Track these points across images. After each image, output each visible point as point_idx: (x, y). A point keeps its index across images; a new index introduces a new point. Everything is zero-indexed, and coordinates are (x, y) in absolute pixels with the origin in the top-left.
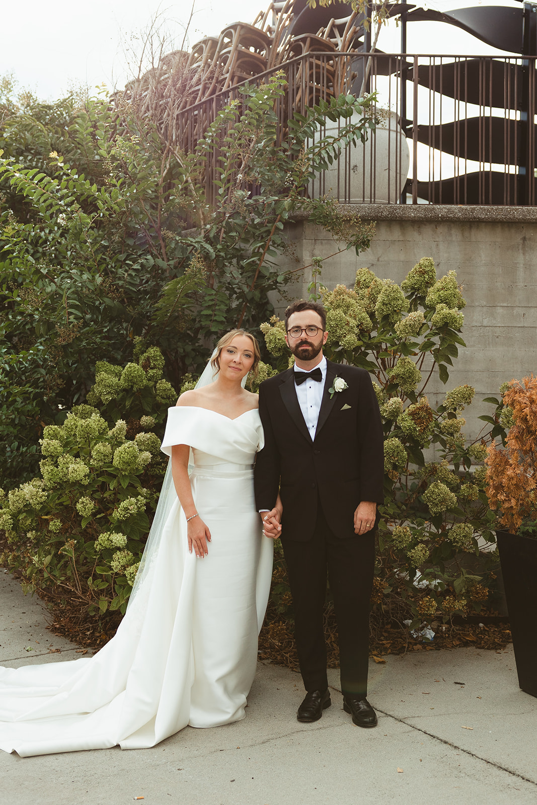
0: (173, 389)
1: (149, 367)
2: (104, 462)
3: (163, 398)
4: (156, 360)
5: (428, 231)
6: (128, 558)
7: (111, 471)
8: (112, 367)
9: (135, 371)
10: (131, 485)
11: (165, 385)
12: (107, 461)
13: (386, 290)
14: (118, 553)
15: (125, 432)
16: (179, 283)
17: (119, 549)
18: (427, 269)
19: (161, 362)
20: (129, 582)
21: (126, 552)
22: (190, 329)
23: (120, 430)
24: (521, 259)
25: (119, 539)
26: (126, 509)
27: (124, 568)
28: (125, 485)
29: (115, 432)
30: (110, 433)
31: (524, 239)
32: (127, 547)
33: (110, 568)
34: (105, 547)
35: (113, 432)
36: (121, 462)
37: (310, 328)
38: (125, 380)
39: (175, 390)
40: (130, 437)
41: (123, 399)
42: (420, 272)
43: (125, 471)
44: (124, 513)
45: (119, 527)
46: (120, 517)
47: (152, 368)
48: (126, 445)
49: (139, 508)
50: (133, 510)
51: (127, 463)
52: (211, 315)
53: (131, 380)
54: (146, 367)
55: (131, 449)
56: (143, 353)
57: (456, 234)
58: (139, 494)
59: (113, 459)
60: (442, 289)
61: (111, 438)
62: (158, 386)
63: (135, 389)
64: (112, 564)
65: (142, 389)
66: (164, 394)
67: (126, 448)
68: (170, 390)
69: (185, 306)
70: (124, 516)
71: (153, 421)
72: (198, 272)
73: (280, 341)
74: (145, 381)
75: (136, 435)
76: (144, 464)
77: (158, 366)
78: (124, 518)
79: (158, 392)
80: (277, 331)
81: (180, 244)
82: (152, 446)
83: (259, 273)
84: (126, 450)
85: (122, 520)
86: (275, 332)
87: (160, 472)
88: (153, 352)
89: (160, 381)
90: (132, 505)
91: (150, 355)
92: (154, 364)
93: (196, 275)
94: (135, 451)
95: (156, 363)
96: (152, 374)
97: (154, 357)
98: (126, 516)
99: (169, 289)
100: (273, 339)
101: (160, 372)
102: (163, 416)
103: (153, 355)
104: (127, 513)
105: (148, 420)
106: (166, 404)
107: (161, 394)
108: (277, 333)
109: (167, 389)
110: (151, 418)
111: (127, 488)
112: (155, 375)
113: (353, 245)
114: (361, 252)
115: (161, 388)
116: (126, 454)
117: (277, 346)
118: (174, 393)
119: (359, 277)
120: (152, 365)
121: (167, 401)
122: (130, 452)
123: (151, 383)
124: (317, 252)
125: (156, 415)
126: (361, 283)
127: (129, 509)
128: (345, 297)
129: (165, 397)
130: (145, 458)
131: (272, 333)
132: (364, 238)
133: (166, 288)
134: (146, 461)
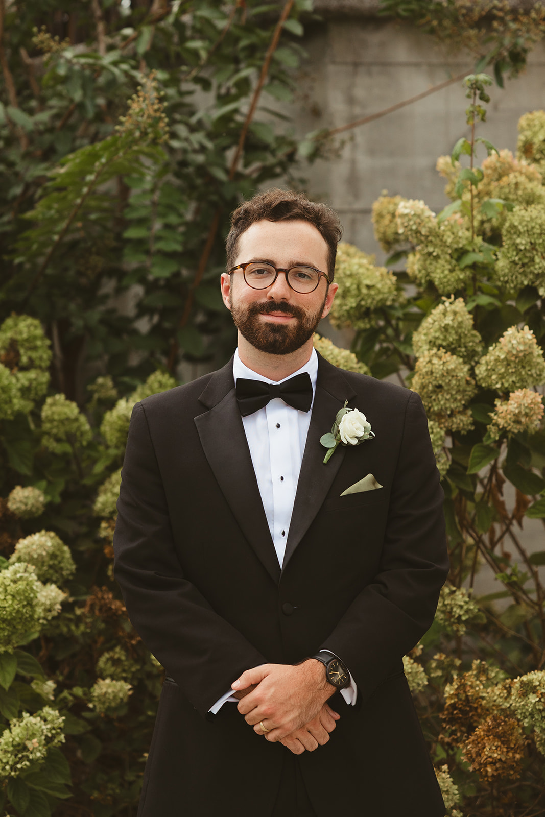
0: (83, 419)
1: (17, 364)
3: (58, 440)
4: (35, 348)
10: (21, 679)
11: (66, 410)
19: (44, 355)
26: (20, 749)
28: (5, 679)
37: (297, 271)
39: (90, 421)
44: (12, 759)
46: (4, 769)
47: (24, 369)
49: (48, 740)
50: (37, 749)
51: (12, 621)
52: (144, 240)
58: (42, 700)
62: (46, 412)
65: (10, 422)
66: (61, 432)
67: (7, 582)
68: (76, 420)
69: (93, 217)
70: (13, 768)
71: (42, 499)
72: (151, 125)
73: (373, 292)
74: (15, 401)
75: (17, 542)
76: (45, 618)
77: (37, 362)
78: (13, 773)
79: (47, 426)
80: (360, 266)
81: (77, 68)
82: (50, 567)
83: (247, 139)
84: (8, 588)
85: (10, 777)
86: (355, 268)
87: (70, 630)
88: (25, 330)
89: (49, 400)
90: (33, 735)
91: (19, 337)
92: (31, 360)
93: (144, 134)
94: (32, 589)
95: (34, 355)
96: (26, 383)
97: (27, 340)
98: (19, 766)
99: (68, 174)
100: (355, 286)
101: (45, 377)
102: (61, 486)
103: (25, 336)
104: (21, 760)
105: (27, 498)
106: (65, 455)
107: (55, 431)
108: (361, 270)
109: (68, 419)
110: (37, 492)
111: (10, 688)
112: (34, 384)
113: (489, 63)
114: (509, 78)
115: (56, 417)
116: (9, 597)
117: (363, 303)
118: (87, 427)
119: (528, 133)
120: (24, 359)
121: (67, 448)
122: (18, 593)
123: (28, 406)
124: (359, 93)
125: (44, 484)
126: (535, 147)
127: (25, 748)
128: (522, 179)
129: (64, 437)
130: (48, 602)
131: (348, 272)
132: (515, 45)
133: (62, 170)
134: (50, 610)
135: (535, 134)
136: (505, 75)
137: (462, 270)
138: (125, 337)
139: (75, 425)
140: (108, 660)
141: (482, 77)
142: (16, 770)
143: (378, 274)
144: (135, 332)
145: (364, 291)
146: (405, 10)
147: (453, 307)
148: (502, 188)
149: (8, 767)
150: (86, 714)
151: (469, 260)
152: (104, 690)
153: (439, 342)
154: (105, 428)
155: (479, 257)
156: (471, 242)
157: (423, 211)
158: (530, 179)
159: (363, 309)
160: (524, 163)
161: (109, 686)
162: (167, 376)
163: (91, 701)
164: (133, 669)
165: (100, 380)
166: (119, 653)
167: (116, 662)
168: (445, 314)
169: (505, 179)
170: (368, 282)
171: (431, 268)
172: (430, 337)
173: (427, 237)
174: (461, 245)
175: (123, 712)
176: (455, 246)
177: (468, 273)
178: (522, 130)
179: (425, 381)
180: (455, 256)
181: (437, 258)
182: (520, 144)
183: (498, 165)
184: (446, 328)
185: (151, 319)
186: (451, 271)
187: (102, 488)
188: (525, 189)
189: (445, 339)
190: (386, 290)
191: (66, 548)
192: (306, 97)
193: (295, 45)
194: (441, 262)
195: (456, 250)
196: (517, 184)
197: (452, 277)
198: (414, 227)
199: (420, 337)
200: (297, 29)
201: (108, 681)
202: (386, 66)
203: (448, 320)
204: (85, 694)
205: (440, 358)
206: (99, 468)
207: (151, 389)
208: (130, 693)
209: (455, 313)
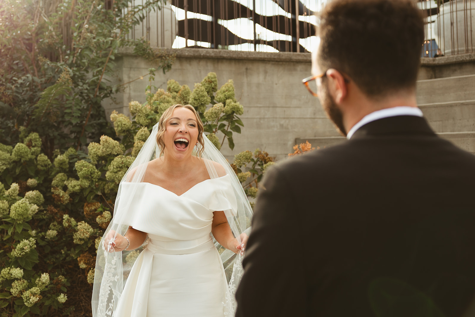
0: (49, 160)
1: (31, 145)
2: (3, 215)
3: (42, 166)
4: (36, 141)
5: (195, 63)
6: (23, 286)
7: (10, 221)
8: (5, 147)
9: (22, 149)
10: (25, 230)
11: (44, 158)
12: (5, 213)
13: (197, 90)
14: (16, 282)
15: (17, 192)
16: (52, 89)
17: (17, 279)
18: (213, 80)
19: (39, 143)
20: (25, 303)
21: (22, 281)
22: (55, 122)
23: (14, 190)
24: (245, 80)
25: (17, 272)
26: (22, 249)
27: (21, 292)
28: (19, 230)
29: (10, 193)
30: (7, 193)
31: (247, 69)
32: (23, 277)
33: (10, 293)
34: (6, 279)
35: (9, 192)
36: (17, 214)
38: (15, 155)
39: (51, 161)
40: (22, 194)
41: (14, 168)
42: (209, 81)
43: (20, 220)
44: (20, 252)
45: (17, 263)
46: (17, 255)
47: (33, 147)
48: (20, 201)
49: (31, 247)
50: (27, 249)
51: (21, 215)
52: (71, 113)
53: (20, 155)
54: (30, 145)
55: (24, 205)
56: (26, 137)
57: (210, 65)
58: (30, 236)
59: (9, 212)
60: (226, 91)
61: (8, 196)
62: (38, 158)
63: (22, 161)
64: (12, 290)
65: (27, 161)
66: (43, 164)
67: (20, 204)
68: (47, 160)
69: (55, 106)
70: (20, 254)
71: (36, 182)
72: (67, 81)
73: (125, 126)
74: (29, 155)
75: (26, 193)
76: (33, 214)
77: (37, 145)
78: (20, 256)
79: (39, 162)
80: (122, 119)
81: (50, 66)
82: (37, 200)
83: (99, 86)
84: (20, 206)
85: (19, 257)
86: (121, 119)
87: (42, 217)
88: (34, 136)
89: (39, 155)
90: (26, 245)
91: (32, 138)
92: (35, 144)
93: (65, 83)
94: (27, 206)
95: (36, 143)
96: (34, 151)
97: (34, 139)
98: (22, 254)
99: (45, 94)
100: (120, 124)
101: (39, 149)
102: (43, 178)
103: (34, 138)
104: (22, 252)
105: (32, 182)
106: (44, 170)
107: (41, 164)
108: (123, 120)
109: (44, 160)
110: (35, 180)
111: (21, 233)
112: (36, 151)
113: (162, 68)
114: (167, 72)
115: (41, 160)
116: (20, 208)
117: (123, 129)
118: (50, 163)
119: (170, 85)
120: (33, 144)
121: (45, 168)
122: (23, 206)
123: (34, 157)
124: (131, 75)
125: (37, 178)
126: (171, 89)
127: (24, 249)
128: (166, 97)
129: (44, 165)
130: (33, 209)
131: (119, 120)
132: (168, 63)
133: (43, 93)
134: (34, 211)
135: (171, 85)
136: (166, 70)
137: (148, 120)
138: (66, 139)
139: (46, 162)
140: (52, 225)
141: (153, 69)
142: (21, 255)
143: (127, 121)
144: (69, 138)
145: (123, 125)
146: (140, 53)
147: (144, 129)
148: (160, 99)
149: (18, 254)
150: (46, 240)
151: (150, 117)
152: (49, 233)
153: (140, 139)
154: (55, 163)
155: (152, 117)
156: (150, 112)
157: (137, 104)
158: (168, 97)
159: (123, 130)
160: (167, 93)
161: (51, 232)
162: (73, 149)
163: (46, 236)
164: (59, 227)
165: (56, 150)
166: (56, 223)
167: (55, 226)
168: (142, 131)
169: (161, 97)
170: (124, 123)
171: (140, 119)
172: (138, 137)
173: (139, 111)
174: (147, 113)
175: (56, 239)
176: (146, 113)
177: (150, 121)
178: (168, 84)
179: (136, 149)
180: (146, 116)
181: (141, 116)
182: (167, 88)
183: (160, 93)
184: (142, 135)
185: (74, 134)
186: (145, 120)
187: (54, 179)
188: (166, 99)
189: (142, 138)
190: (129, 125)
191: (42, 195)
192: (117, 76)
193: (113, 62)
194: (142, 118)
195: (146, 115)
196: (164, 98)
197: (145, 122)
198: (135, 108)
199: (136, 138)
200: (113, 58)
201: (51, 231)
202: (138, 68)
203: (143, 133)
204: (45, 234)
205: (140, 143)
206: (53, 174)
207: (69, 152)
208: (57, 234)
209: (145, 131)
